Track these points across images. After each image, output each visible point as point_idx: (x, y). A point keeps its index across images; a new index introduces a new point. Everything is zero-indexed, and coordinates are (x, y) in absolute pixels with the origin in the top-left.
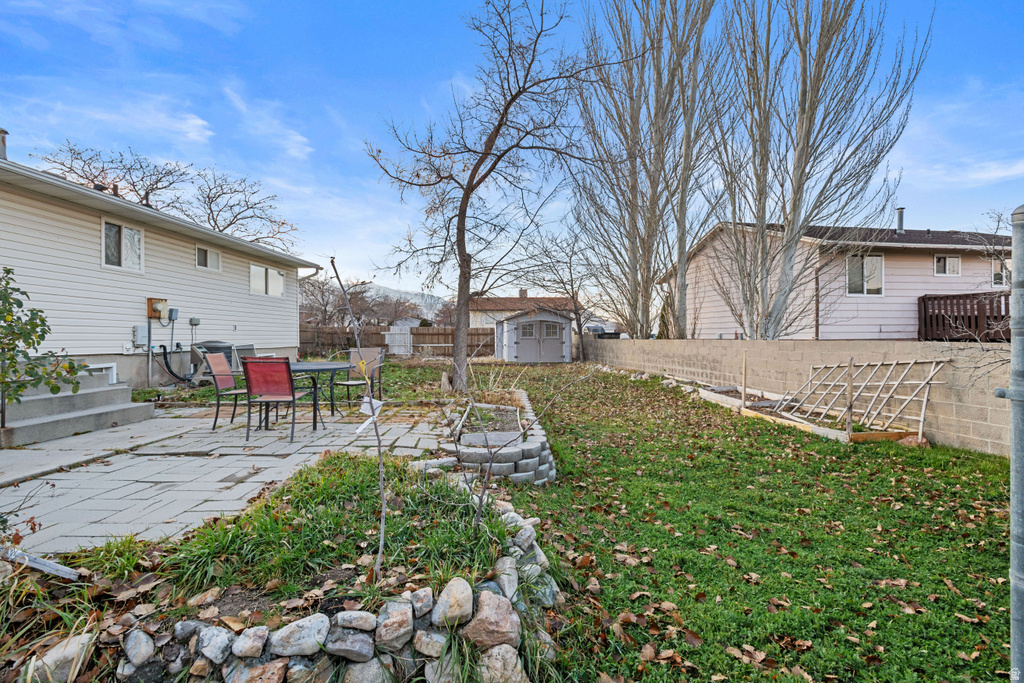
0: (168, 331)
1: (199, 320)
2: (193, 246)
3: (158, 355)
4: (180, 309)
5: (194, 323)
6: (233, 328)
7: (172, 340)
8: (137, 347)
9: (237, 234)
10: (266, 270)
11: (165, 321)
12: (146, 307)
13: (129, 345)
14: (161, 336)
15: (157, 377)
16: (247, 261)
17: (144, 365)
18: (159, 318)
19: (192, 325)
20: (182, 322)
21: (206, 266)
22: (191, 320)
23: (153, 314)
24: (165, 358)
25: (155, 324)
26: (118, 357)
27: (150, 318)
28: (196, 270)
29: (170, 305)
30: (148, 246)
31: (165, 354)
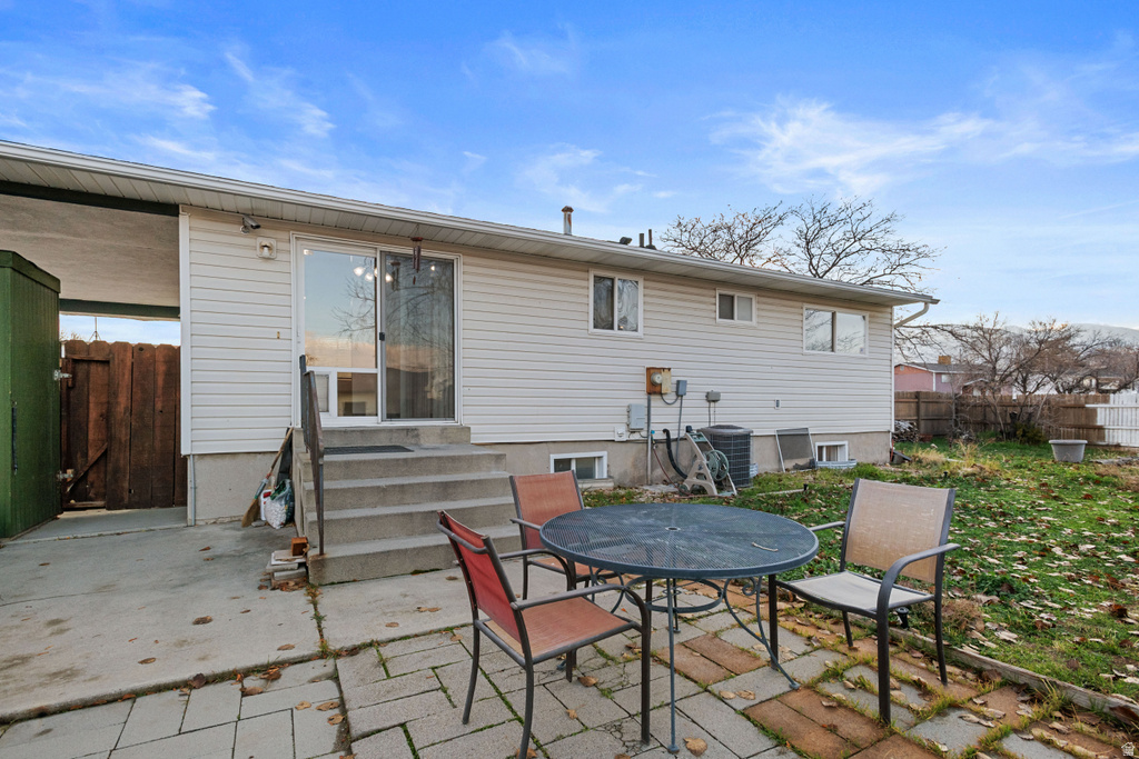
0: (674, 410)
1: (718, 394)
2: (712, 293)
3: (657, 442)
4: (689, 380)
5: (710, 398)
6: (774, 404)
7: (680, 422)
8: (633, 432)
9: (846, 278)
10: (834, 314)
11: (670, 398)
12: (644, 379)
13: (622, 429)
14: (665, 419)
15: (659, 472)
16: (799, 304)
17: (642, 455)
18: (661, 394)
19: (709, 401)
20: (693, 399)
21: (732, 318)
22: (708, 395)
23: (654, 389)
24: (669, 447)
25: (656, 401)
26: (610, 444)
27: (649, 393)
28: (717, 325)
29: (676, 375)
30: (648, 300)
31: (668, 441)
